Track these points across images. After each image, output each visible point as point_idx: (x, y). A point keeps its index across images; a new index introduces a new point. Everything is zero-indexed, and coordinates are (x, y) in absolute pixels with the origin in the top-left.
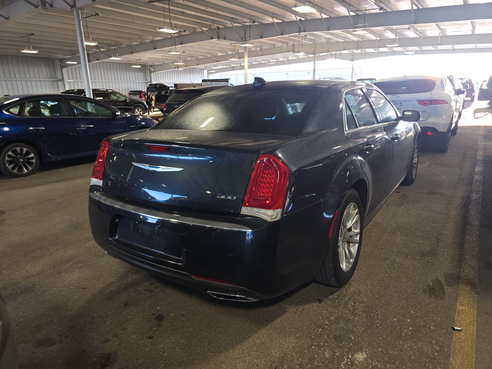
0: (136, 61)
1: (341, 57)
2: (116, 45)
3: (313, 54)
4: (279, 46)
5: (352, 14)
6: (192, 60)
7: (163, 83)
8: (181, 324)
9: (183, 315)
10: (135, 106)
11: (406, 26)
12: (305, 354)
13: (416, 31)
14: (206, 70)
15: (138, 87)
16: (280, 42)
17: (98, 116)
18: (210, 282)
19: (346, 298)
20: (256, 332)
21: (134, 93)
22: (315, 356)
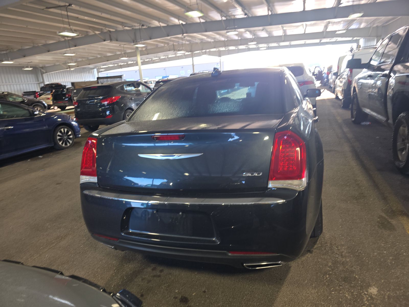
0: (26, 64)
1: (210, 54)
2: (7, 50)
3: (191, 52)
4: (161, 46)
5: (224, 18)
6: (82, 60)
7: (60, 83)
8: (208, 301)
9: (205, 292)
10: (34, 106)
11: (261, 28)
12: (330, 300)
13: (267, 31)
14: (96, 70)
15: (31, 88)
16: (162, 42)
17: (13, 117)
18: (248, 255)
19: (329, 245)
20: (278, 291)
21: (28, 93)
22: (339, 301)
